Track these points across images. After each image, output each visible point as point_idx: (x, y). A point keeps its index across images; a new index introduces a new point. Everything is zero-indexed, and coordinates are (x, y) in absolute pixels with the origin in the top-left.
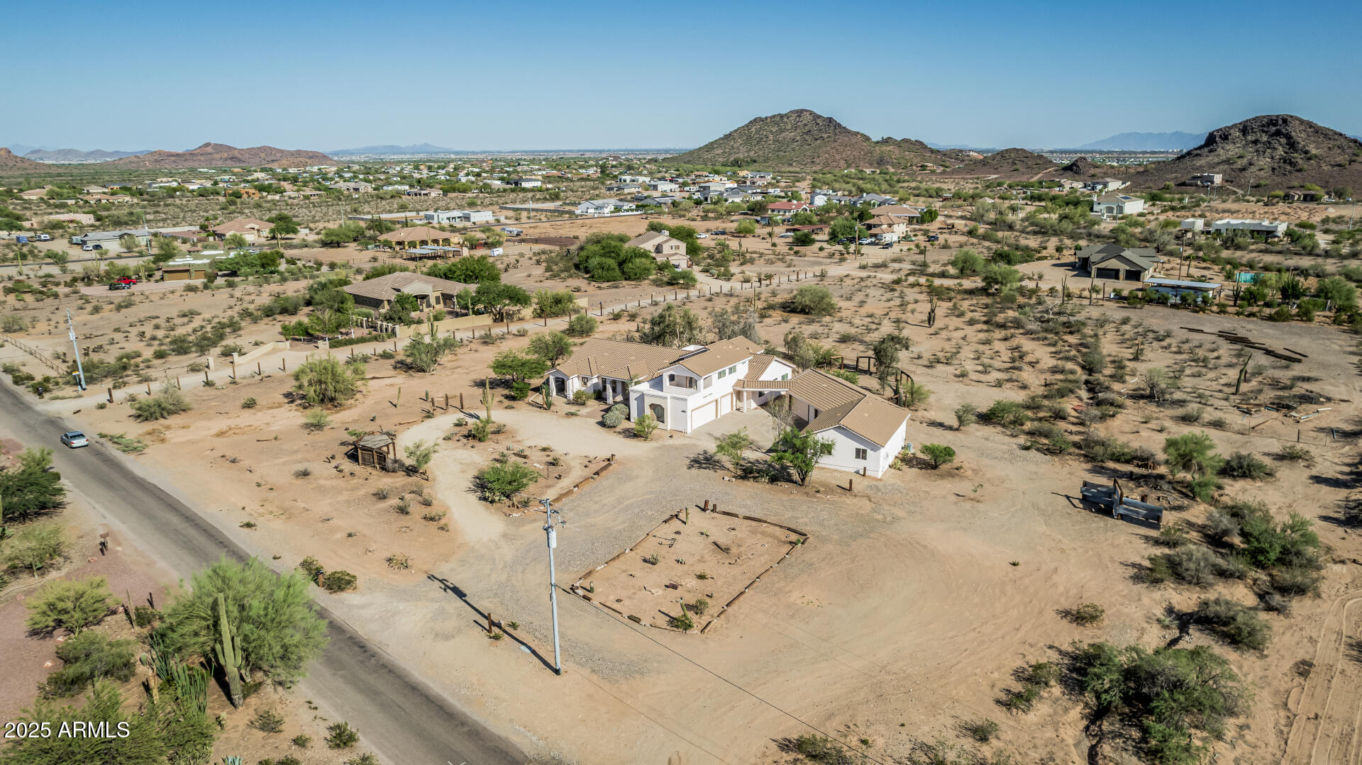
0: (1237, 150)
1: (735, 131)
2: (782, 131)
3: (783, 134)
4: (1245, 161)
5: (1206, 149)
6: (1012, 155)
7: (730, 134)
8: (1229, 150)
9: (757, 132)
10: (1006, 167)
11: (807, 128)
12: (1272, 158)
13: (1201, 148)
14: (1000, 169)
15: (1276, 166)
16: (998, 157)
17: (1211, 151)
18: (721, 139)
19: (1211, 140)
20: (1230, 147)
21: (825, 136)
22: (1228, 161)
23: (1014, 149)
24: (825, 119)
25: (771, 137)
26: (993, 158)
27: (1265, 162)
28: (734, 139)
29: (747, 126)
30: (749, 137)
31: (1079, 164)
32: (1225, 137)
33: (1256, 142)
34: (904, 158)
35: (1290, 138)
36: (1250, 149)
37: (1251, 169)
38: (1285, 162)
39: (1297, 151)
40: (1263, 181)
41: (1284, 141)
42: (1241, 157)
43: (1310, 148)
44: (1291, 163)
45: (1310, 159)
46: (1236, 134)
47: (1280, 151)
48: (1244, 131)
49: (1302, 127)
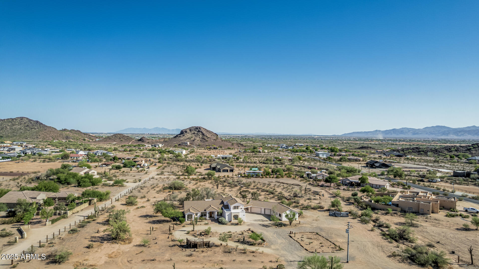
0: (190, 135)
6: (119, 136)
8: (188, 135)
10: (117, 140)
12: (200, 138)
13: (180, 134)
14: (116, 140)
15: (201, 140)
16: (114, 137)
17: (183, 135)
19: (182, 133)
22: (189, 138)
23: (119, 134)
26: (112, 136)
27: (198, 139)
31: (143, 139)
32: (186, 132)
33: (194, 133)
34: (75, 136)
35: (202, 133)
36: (193, 135)
37: (196, 141)
38: (203, 139)
39: (204, 136)
40: (200, 144)
41: (201, 133)
42: (192, 137)
43: (207, 135)
44: (204, 139)
45: (208, 138)
46: (188, 131)
47: (201, 136)
48: (190, 130)
49: (204, 130)
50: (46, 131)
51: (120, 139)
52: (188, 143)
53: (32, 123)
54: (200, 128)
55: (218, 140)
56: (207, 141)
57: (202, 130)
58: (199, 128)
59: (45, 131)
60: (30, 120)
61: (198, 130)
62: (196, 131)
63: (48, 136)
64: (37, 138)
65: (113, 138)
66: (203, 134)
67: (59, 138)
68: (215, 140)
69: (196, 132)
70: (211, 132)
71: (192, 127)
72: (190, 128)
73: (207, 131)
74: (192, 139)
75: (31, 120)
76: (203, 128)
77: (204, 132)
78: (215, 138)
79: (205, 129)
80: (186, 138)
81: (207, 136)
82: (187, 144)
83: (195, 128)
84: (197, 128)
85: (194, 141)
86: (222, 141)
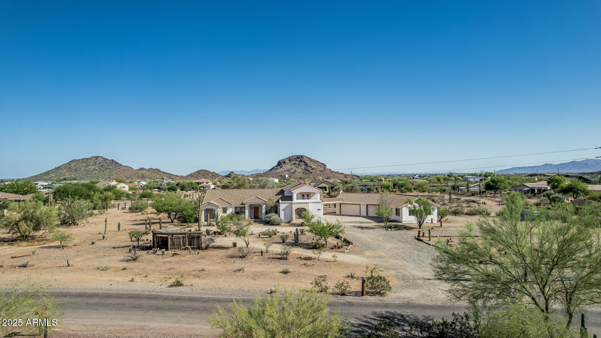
0: (289, 167)
1: (63, 165)
2: (88, 166)
3: (89, 167)
4: (293, 170)
5: (279, 167)
6: (202, 172)
7: (59, 167)
9: (75, 166)
11: (101, 164)
12: (302, 169)
13: (276, 166)
15: (304, 171)
16: (197, 173)
17: (281, 167)
18: (54, 169)
19: (279, 164)
20: (287, 165)
21: (111, 167)
22: (288, 170)
23: (203, 170)
24: (109, 160)
25: (83, 168)
26: (195, 173)
27: (299, 170)
28: (61, 169)
29: (68, 163)
30: (70, 169)
31: (231, 174)
32: (284, 163)
33: (295, 164)
34: (152, 175)
35: (305, 162)
36: (294, 166)
37: (296, 173)
38: (306, 170)
39: (308, 167)
40: (301, 177)
41: (303, 163)
42: (292, 169)
43: (312, 165)
44: (308, 171)
45: (313, 169)
46: (287, 161)
47: (303, 167)
48: (290, 160)
49: (307, 159)
50: (120, 170)
51: (204, 175)
52: (287, 176)
53: (107, 162)
54: (302, 157)
55: (326, 171)
56: (311, 173)
57: (305, 159)
58: (300, 157)
59: (118, 170)
60: (105, 160)
61: (299, 159)
62: (297, 161)
63: (121, 175)
64: (109, 178)
65: (196, 175)
66: (306, 165)
67: (134, 178)
68: (322, 171)
69: (297, 163)
70: (317, 161)
71: (292, 156)
72: (290, 157)
73: (312, 160)
74: (292, 171)
75: (107, 159)
76: (307, 157)
77: (308, 162)
78: (322, 169)
79: (309, 158)
80: (284, 170)
81: (311, 167)
82: (285, 177)
83: (296, 157)
84: (298, 157)
85: (294, 173)
86: (332, 172)
